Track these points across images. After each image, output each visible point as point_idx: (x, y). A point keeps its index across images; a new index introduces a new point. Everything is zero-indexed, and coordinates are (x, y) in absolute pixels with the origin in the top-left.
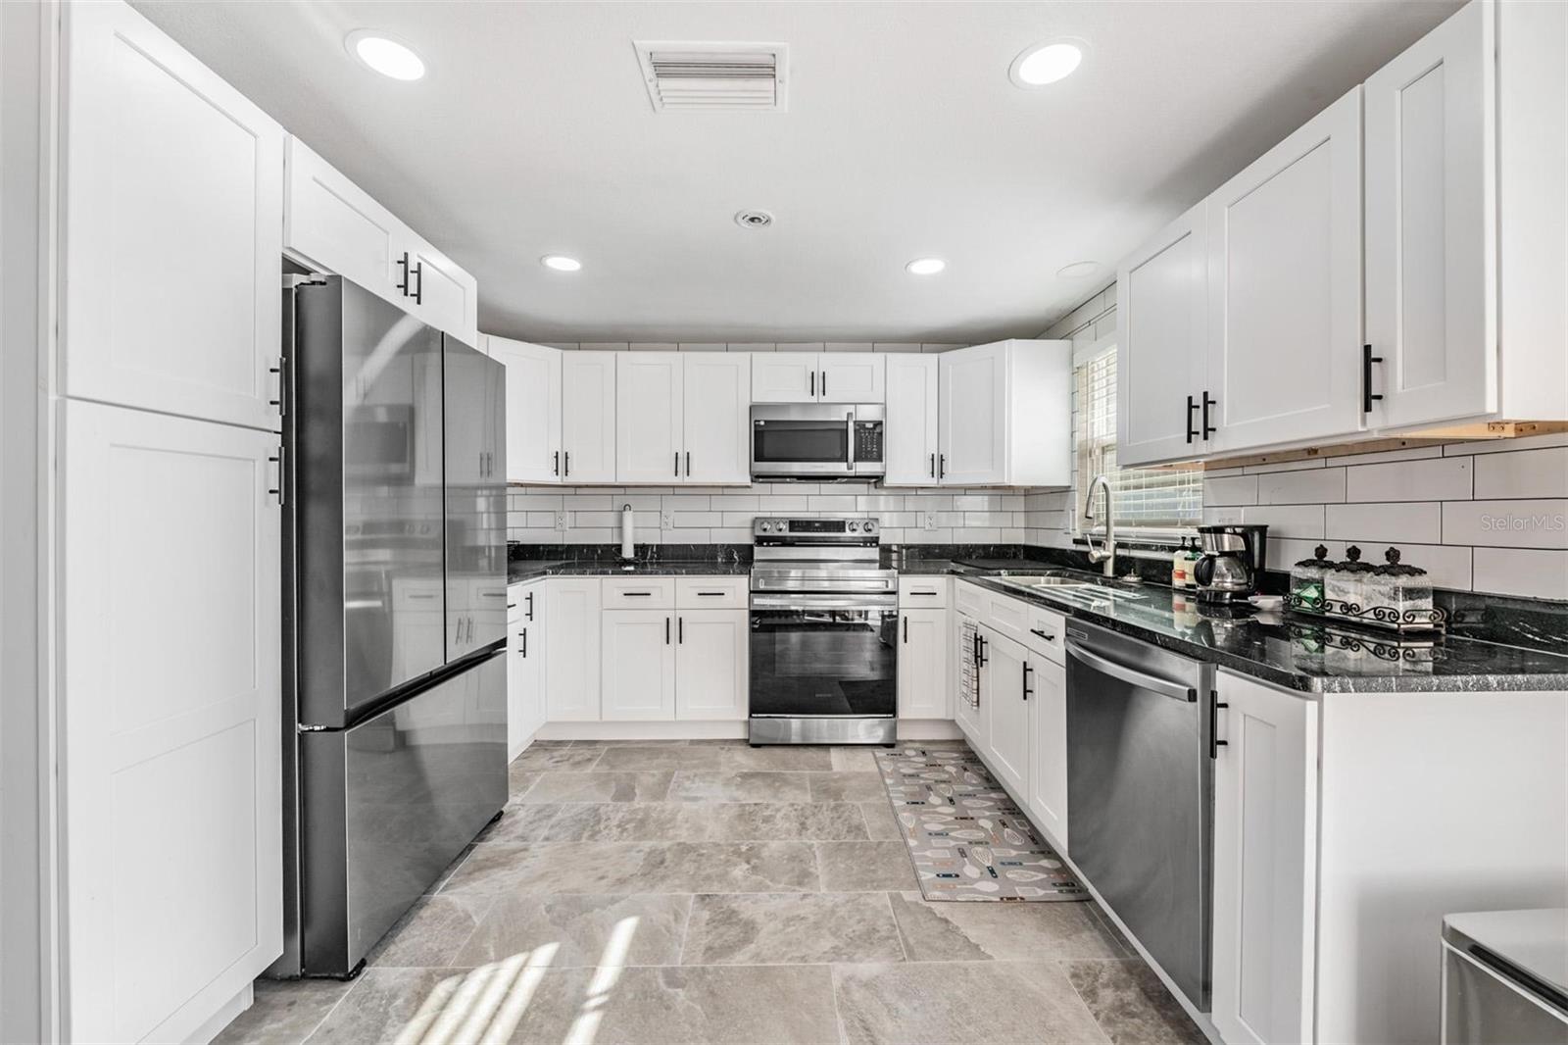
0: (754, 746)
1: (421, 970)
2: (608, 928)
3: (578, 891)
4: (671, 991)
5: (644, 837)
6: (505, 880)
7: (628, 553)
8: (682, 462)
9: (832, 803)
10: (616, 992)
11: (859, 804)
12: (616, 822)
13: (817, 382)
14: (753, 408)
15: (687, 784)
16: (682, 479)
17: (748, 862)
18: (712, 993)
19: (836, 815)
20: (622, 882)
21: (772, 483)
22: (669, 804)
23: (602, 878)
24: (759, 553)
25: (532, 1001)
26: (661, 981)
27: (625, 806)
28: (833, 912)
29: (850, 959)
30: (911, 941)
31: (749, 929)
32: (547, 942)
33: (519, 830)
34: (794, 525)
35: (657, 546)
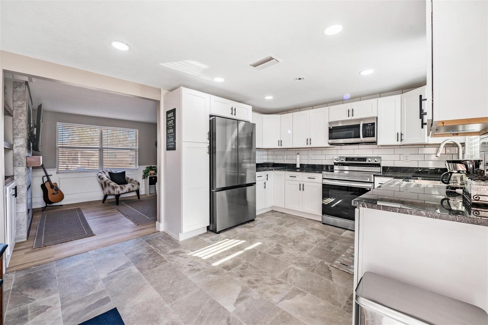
0: (323, 224)
1: (226, 236)
2: (256, 242)
3: (256, 235)
4: (258, 254)
5: (277, 232)
6: (247, 230)
7: (298, 166)
8: (309, 141)
9: (330, 241)
10: (249, 251)
11: (339, 243)
12: (274, 228)
13: (351, 112)
14: (330, 123)
15: (297, 226)
16: (309, 146)
17: (294, 243)
18: (264, 258)
19: (328, 243)
20: (265, 237)
21: (341, 145)
22: (288, 228)
23: (262, 235)
24: (336, 167)
25: (237, 246)
26: (258, 252)
27: (279, 226)
28: (303, 258)
29: (297, 266)
30: (315, 269)
31: (282, 252)
32: (245, 240)
33: (255, 224)
34: (347, 159)
35: (307, 164)
